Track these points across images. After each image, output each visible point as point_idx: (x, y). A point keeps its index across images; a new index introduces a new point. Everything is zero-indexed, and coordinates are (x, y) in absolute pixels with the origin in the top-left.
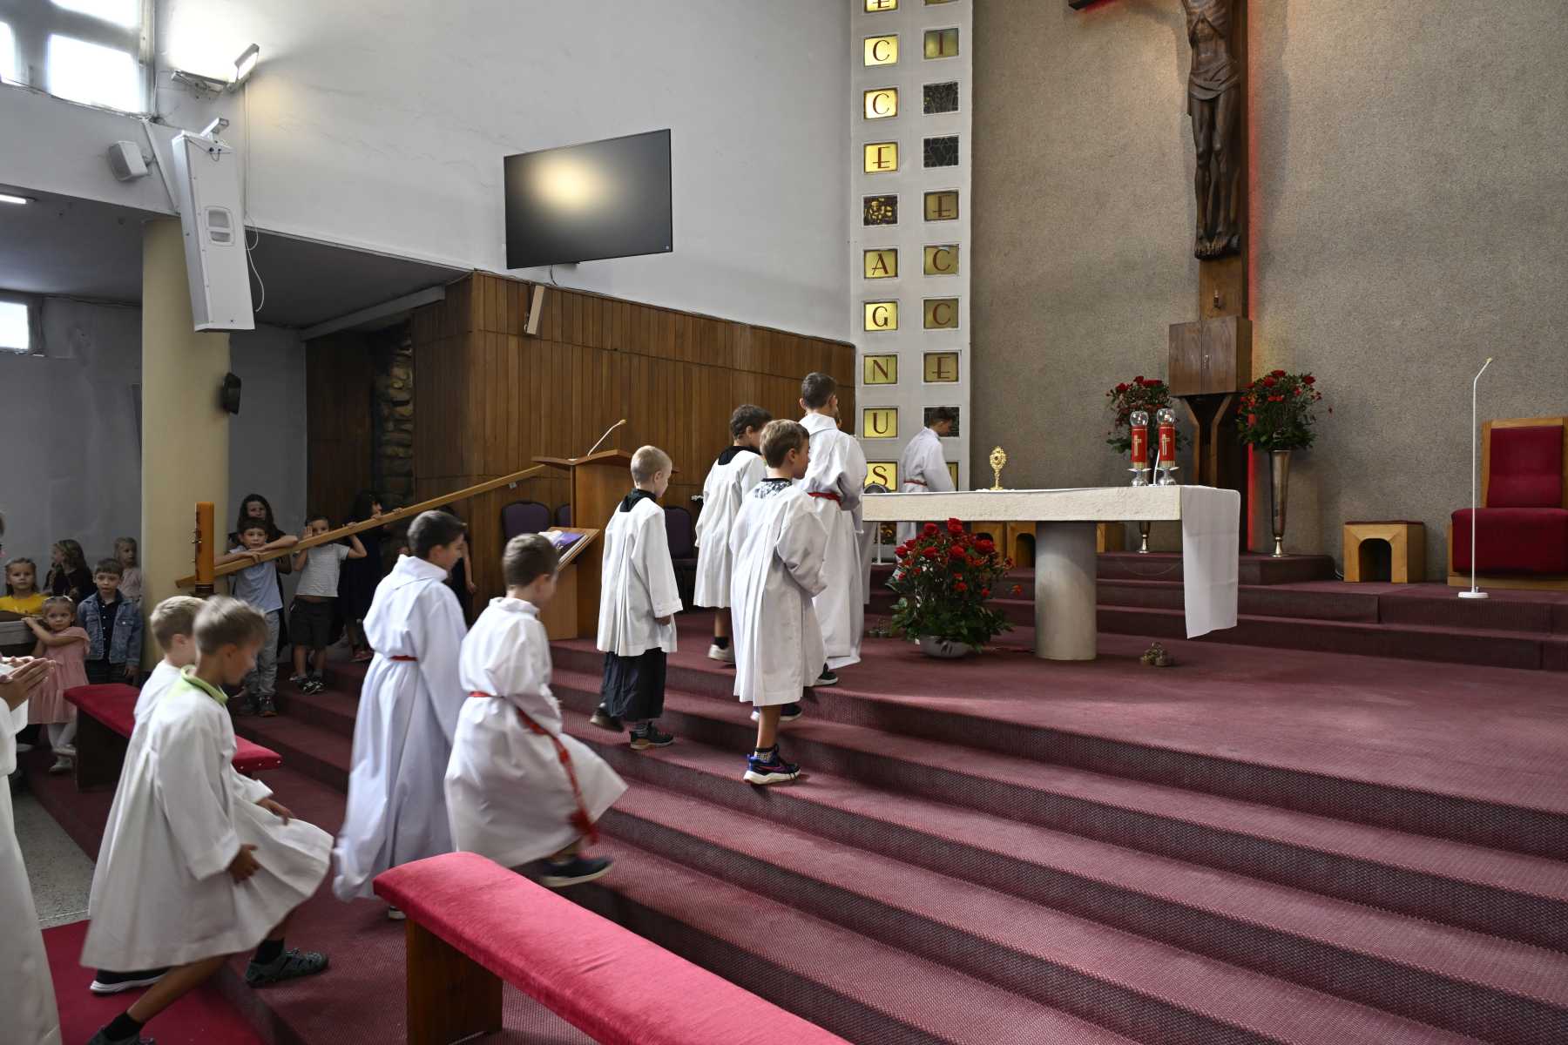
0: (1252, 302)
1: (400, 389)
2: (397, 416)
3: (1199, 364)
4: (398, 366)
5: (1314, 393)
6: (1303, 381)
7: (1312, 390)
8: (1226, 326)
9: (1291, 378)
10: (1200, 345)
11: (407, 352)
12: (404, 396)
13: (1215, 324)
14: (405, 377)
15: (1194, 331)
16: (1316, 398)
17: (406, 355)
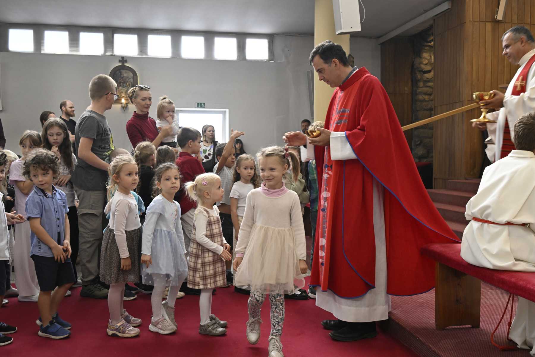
1: (426, 64)
2: (425, 79)
4: (425, 52)
11: (430, 44)
12: (428, 68)
14: (428, 58)
17: (430, 46)
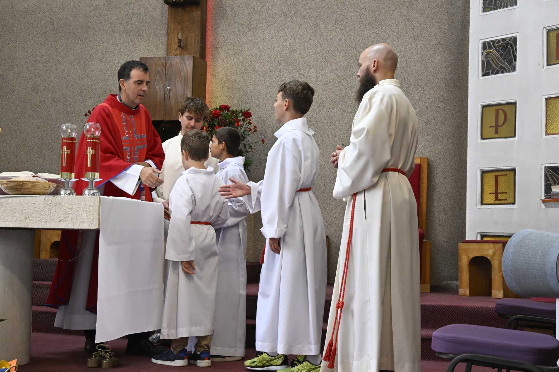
0: (209, 47)
3: (162, 93)
5: (252, 127)
6: (242, 115)
7: (250, 123)
8: (185, 63)
9: (233, 111)
10: (164, 77)
13: (176, 61)
15: (159, 66)
16: (253, 130)
